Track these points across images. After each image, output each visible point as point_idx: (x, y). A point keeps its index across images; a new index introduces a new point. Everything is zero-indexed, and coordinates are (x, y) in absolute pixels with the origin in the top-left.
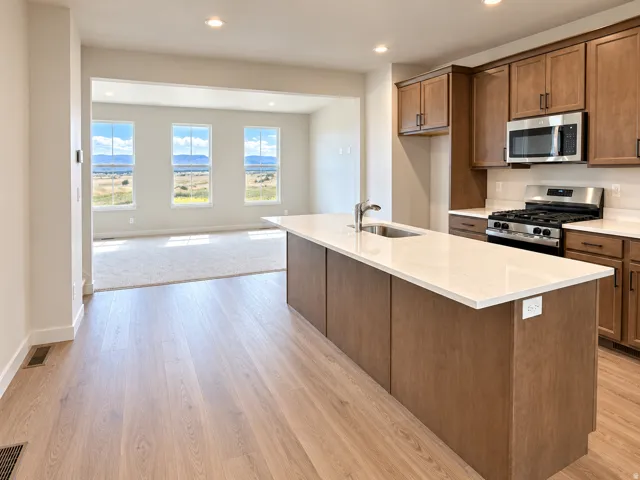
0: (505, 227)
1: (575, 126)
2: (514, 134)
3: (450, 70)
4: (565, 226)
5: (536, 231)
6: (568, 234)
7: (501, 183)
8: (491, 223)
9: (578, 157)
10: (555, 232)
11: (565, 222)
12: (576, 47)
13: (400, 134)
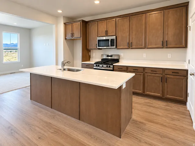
0: (99, 66)
1: (114, 39)
2: (99, 41)
3: (81, 21)
4: (114, 64)
5: (107, 66)
6: (115, 66)
7: (94, 54)
8: (95, 65)
9: (115, 47)
10: (112, 66)
11: (114, 63)
12: (113, 19)
13: (66, 39)
